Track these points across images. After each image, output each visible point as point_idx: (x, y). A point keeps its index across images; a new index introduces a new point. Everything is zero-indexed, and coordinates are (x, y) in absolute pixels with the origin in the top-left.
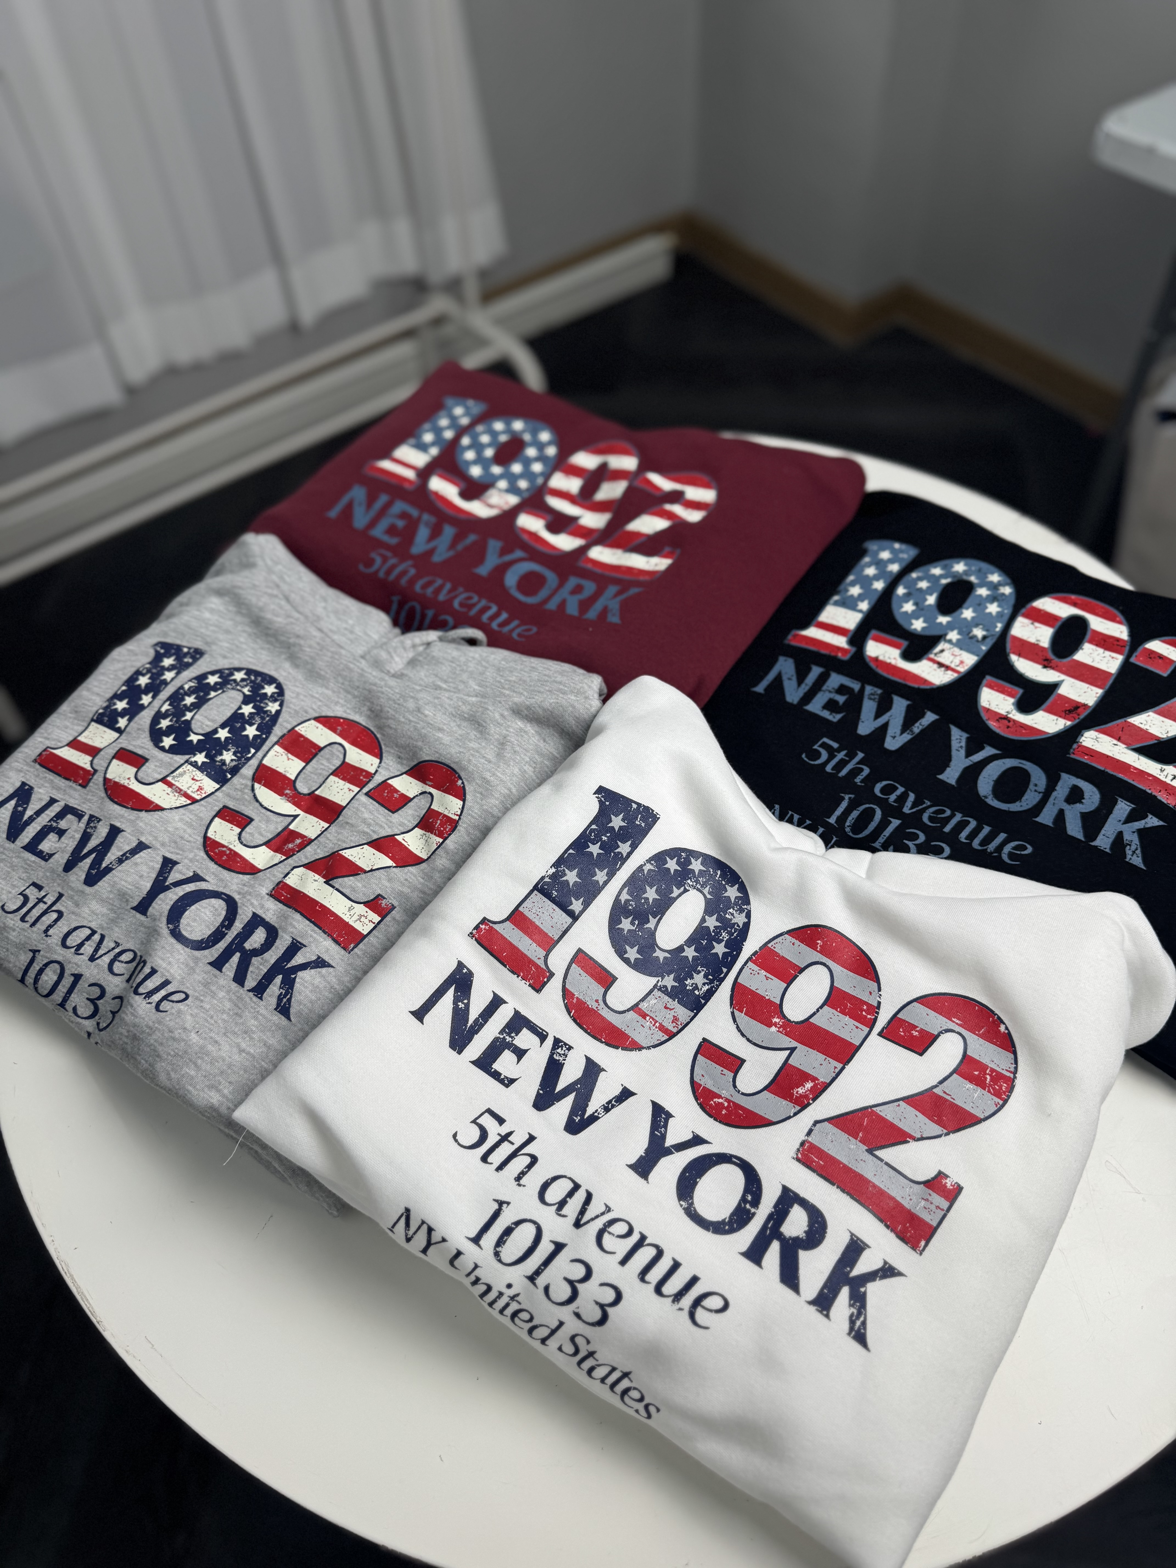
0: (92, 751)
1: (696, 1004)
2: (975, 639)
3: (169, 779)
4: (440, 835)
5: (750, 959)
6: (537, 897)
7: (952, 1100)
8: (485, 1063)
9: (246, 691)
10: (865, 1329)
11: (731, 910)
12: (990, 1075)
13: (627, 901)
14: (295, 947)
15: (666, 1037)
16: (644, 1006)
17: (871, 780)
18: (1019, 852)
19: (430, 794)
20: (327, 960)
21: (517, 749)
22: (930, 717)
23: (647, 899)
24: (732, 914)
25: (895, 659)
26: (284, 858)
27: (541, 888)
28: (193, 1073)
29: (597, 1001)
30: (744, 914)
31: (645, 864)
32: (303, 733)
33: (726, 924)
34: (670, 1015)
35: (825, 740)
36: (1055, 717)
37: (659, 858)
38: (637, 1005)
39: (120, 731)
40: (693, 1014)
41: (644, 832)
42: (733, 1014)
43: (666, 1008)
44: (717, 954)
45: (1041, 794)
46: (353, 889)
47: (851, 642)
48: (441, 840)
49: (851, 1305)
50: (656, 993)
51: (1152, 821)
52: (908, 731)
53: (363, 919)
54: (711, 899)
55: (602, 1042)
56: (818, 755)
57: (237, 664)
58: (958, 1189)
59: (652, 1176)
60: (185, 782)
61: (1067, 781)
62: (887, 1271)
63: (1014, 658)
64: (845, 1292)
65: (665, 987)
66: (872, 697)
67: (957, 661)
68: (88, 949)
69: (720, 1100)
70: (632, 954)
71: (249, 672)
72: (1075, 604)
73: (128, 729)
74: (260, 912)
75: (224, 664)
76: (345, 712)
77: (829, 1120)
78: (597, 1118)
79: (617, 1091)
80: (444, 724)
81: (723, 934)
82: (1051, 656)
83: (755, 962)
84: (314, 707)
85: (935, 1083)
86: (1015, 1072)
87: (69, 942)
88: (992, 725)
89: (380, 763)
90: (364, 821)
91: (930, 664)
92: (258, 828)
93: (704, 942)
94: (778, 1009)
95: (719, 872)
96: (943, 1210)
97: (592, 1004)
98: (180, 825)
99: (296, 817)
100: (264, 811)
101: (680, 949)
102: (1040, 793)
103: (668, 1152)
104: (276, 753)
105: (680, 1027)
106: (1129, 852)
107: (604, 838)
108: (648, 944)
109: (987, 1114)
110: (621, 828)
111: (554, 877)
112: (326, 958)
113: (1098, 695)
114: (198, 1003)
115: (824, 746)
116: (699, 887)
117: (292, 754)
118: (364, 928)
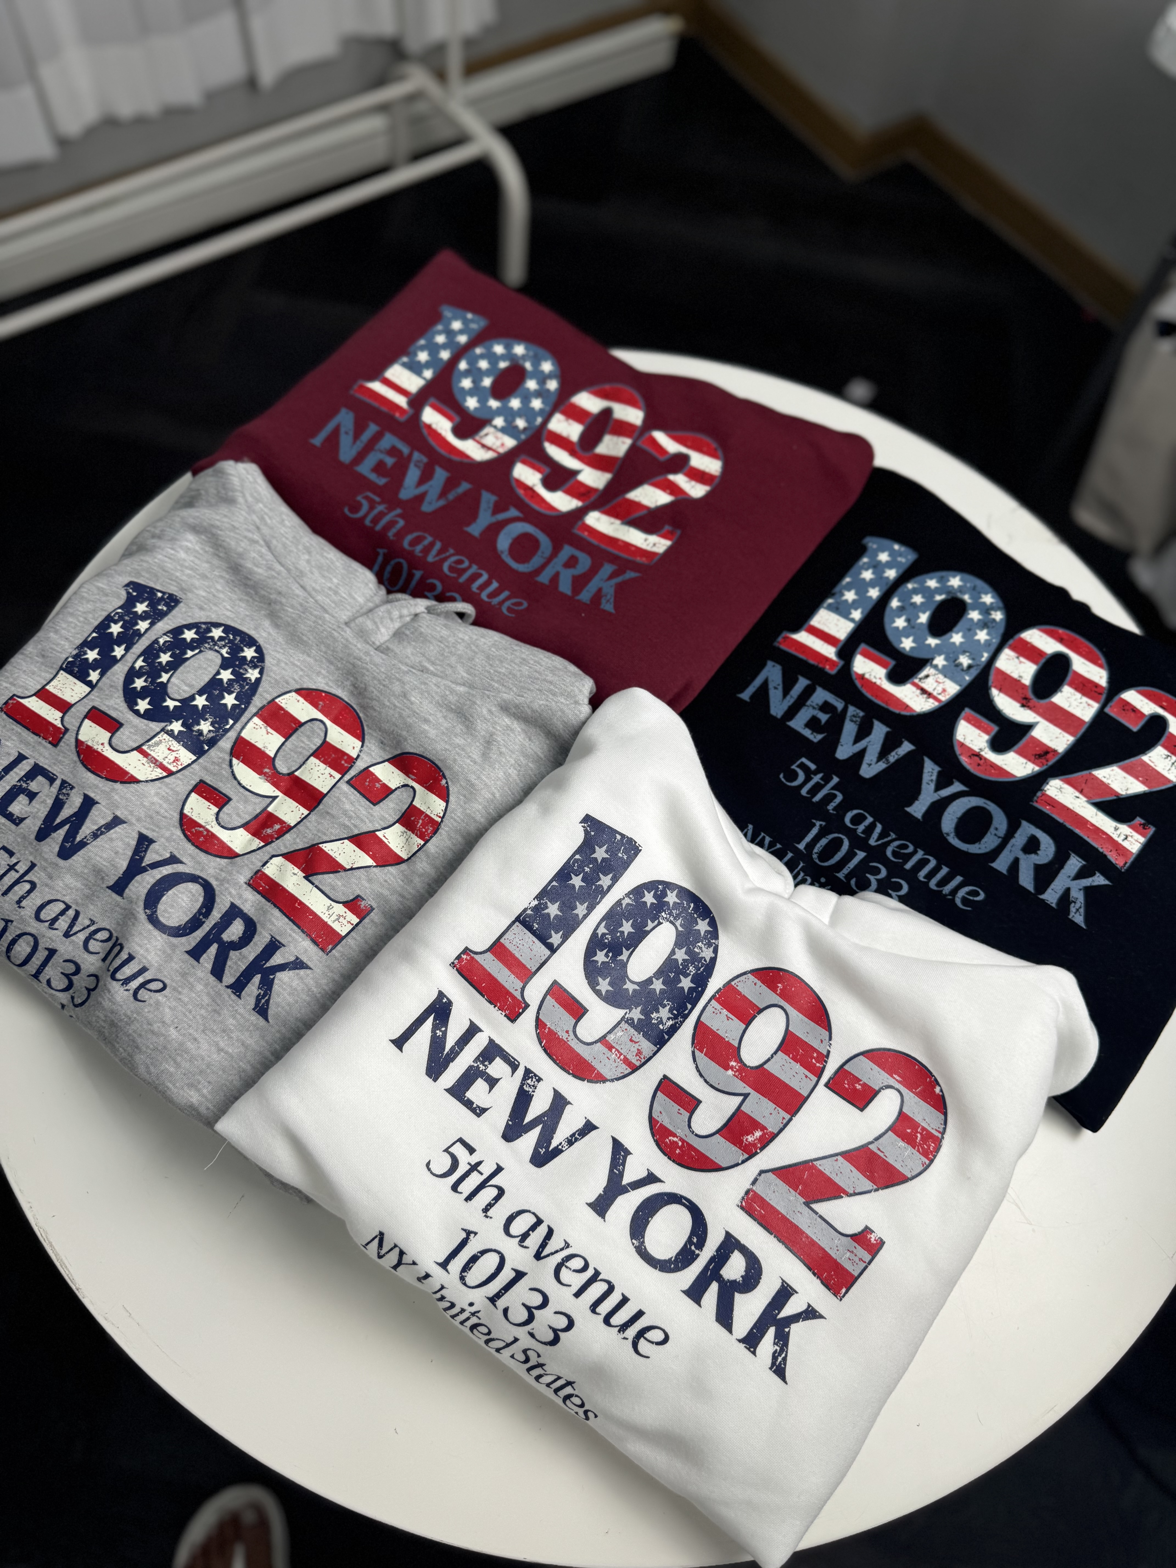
0: (63, 706)
1: (660, 1039)
2: (960, 667)
3: (145, 748)
4: (421, 837)
5: (713, 997)
6: (518, 928)
7: (884, 1158)
8: (458, 1091)
9: (224, 651)
10: (785, 1364)
11: (700, 944)
12: (921, 1134)
13: (604, 935)
14: (273, 946)
15: (629, 1070)
16: (611, 1038)
17: (843, 808)
18: (971, 898)
19: (412, 787)
20: (305, 961)
21: (503, 750)
22: (906, 747)
23: (623, 932)
24: (701, 948)
25: (880, 679)
26: (262, 844)
27: (522, 920)
28: (172, 1069)
29: (567, 1032)
30: (711, 949)
31: (624, 898)
32: (283, 705)
33: (694, 958)
34: (634, 1048)
35: (804, 760)
36: (1024, 761)
37: (638, 892)
38: (604, 1037)
39: (89, 684)
40: (656, 1049)
41: (626, 865)
42: (693, 1053)
43: (631, 1040)
44: (683, 988)
45: (1000, 839)
46: (333, 888)
47: (840, 654)
48: (422, 843)
49: (775, 1344)
50: (624, 1025)
51: (1099, 880)
52: (884, 760)
53: (341, 919)
54: (682, 931)
55: (569, 1074)
56: (795, 776)
57: (214, 618)
58: (881, 1243)
59: (609, 1214)
60: (161, 752)
61: (1027, 829)
62: (810, 1314)
63: (994, 692)
64: (771, 1331)
65: (632, 1019)
66: (854, 719)
67: (940, 689)
68: (63, 924)
69: (675, 1139)
70: (604, 985)
71: (228, 629)
72: (1061, 640)
73: (100, 684)
74: (238, 903)
75: (200, 616)
76: (327, 684)
77: (774, 1171)
78: (561, 1151)
79: (580, 1124)
80: (431, 714)
81: (691, 968)
82: (1030, 695)
83: (718, 1000)
84: (296, 677)
85: (871, 1139)
86: (943, 1133)
87: (43, 915)
88: (964, 760)
89: (362, 746)
90: (345, 813)
91: (914, 689)
92: (236, 808)
93: (672, 975)
94: (735, 1052)
95: (692, 905)
96: (865, 1262)
97: (563, 1035)
98: (156, 799)
99: (275, 798)
100: (242, 790)
101: (649, 981)
102: (999, 837)
103: (624, 1190)
104: (255, 726)
105: (643, 1061)
106: (1073, 909)
107: (587, 869)
108: (619, 974)
109: (914, 1173)
110: (603, 859)
111: (536, 909)
112: (305, 960)
113: (1069, 743)
114: (176, 994)
115: (803, 766)
116: (672, 919)
117: (271, 728)
118: (342, 929)
